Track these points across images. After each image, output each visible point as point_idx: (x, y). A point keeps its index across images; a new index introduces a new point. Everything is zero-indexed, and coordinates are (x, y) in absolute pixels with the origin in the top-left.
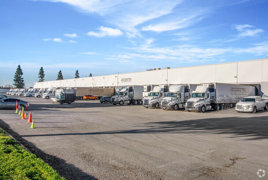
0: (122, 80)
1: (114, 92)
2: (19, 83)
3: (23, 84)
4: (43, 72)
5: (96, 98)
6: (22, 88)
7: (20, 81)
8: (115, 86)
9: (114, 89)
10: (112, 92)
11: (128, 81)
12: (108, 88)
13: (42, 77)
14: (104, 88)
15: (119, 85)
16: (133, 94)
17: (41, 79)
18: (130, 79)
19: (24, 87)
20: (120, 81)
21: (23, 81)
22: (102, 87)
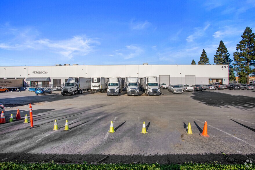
0: (34, 72)
5: (7, 90)
9: (23, 81)
10: (20, 83)
11: (42, 73)
12: (13, 79)
14: (16, 79)
16: (79, 85)
18: (45, 72)
20: (31, 73)
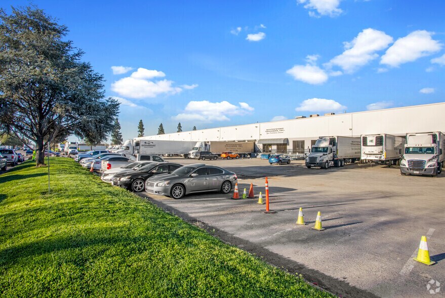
0: (267, 131)
1: (255, 148)
2: (117, 138)
3: (122, 140)
4: (143, 125)
5: (238, 157)
6: (120, 143)
7: (118, 136)
8: (255, 139)
9: (254, 143)
10: (251, 147)
11: (277, 132)
13: (141, 132)
15: (262, 138)
16: (337, 150)
17: (140, 133)
18: (281, 129)
19: (122, 142)
20: (263, 132)
21: (122, 136)
22: (234, 141)
